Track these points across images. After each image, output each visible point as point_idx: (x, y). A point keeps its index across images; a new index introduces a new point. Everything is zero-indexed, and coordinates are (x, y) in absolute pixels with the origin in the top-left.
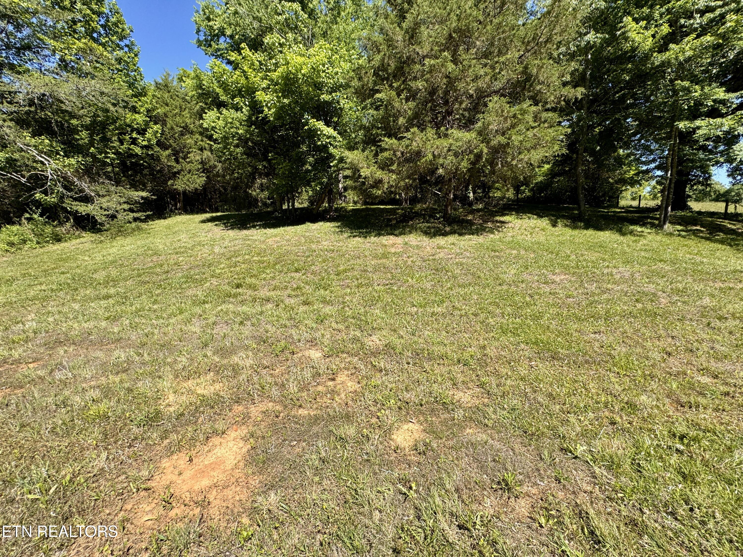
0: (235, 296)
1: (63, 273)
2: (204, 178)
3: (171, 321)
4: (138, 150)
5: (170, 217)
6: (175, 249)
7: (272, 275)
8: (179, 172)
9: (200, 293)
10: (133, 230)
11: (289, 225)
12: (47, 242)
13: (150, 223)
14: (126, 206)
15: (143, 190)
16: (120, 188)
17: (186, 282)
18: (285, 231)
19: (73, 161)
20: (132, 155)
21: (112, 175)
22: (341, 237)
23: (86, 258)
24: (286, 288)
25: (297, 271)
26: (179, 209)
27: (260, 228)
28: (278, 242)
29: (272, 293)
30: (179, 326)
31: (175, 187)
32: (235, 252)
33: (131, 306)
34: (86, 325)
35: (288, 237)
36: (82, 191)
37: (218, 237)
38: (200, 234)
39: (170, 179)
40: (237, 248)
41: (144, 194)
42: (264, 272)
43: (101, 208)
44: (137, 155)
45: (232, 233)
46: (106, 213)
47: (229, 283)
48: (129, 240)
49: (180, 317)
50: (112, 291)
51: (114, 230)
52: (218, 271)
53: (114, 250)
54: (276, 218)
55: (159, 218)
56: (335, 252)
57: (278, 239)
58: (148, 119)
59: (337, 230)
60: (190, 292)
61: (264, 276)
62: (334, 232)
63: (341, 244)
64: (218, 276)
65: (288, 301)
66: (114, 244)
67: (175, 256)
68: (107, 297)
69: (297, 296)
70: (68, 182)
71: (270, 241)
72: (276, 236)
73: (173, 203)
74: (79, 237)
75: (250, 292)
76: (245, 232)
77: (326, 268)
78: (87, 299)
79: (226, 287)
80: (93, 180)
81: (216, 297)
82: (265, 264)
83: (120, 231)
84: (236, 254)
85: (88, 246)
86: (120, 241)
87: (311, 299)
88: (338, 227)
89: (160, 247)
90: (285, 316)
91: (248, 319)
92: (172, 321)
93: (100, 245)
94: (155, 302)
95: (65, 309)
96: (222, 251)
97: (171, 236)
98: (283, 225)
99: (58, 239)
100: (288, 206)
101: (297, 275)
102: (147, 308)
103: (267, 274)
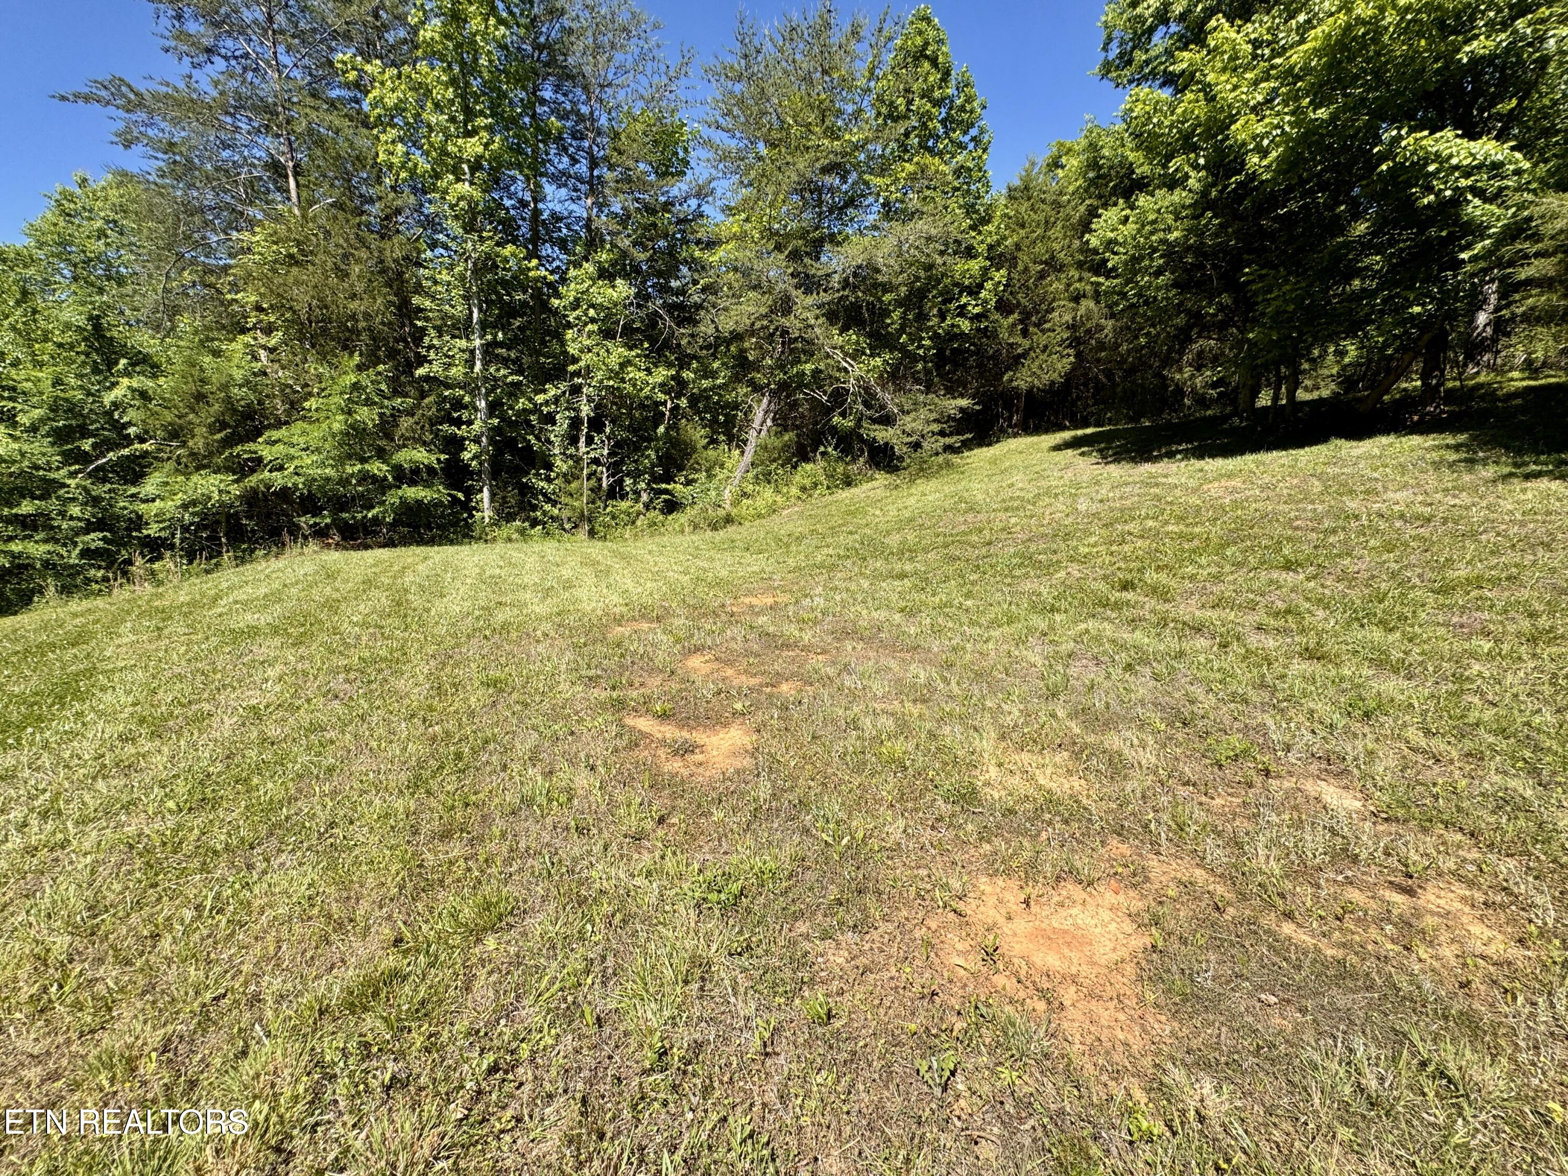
0: (1117, 606)
1: (851, 533)
2: (1072, 359)
3: (992, 633)
4: (965, 325)
5: (998, 441)
6: (1004, 501)
7: (1214, 570)
8: (1025, 355)
9: (1044, 591)
10: (940, 467)
11: (1270, 447)
12: (837, 486)
13: (966, 454)
14: (935, 427)
15: (962, 396)
16: (930, 396)
17: (1021, 565)
18: (1258, 464)
19: (878, 361)
20: (956, 335)
21: (921, 376)
22: (1467, 478)
23: (878, 512)
24: (1252, 607)
25: (1288, 566)
26: (1016, 425)
27: (1186, 458)
28: (1235, 490)
29: (1209, 613)
30: (1005, 647)
31: (1015, 384)
32: (1122, 511)
33: (934, 595)
34: (875, 614)
35: (1267, 479)
36: (883, 407)
37: (1085, 478)
38: (1048, 473)
39: (1007, 369)
40: (1128, 503)
41: (964, 402)
42: (1192, 562)
43: (904, 432)
44: (963, 334)
45: (1116, 471)
46: (909, 439)
47: (1105, 577)
48: (933, 484)
49: (1006, 629)
50: (908, 567)
51: (914, 469)
52: (1084, 550)
53: (912, 501)
54: (1234, 431)
55: (980, 445)
56: (1437, 522)
57: (1236, 483)
58: (988, 263)
59: (1452, 456)
60: (1028, 586)
61: (1190, 570)
62: (1437, 465)
63: (1465, 498)
64: (1084, 560)
65: (1254, 640)
66: (913, 490)
67: (1003, 515)
68: (902, 576)
69: (1286, 631)
70: (869, 394)
71: (1214, 489)
72: (1230, 476)
73: (1006, 414)
74: (872, 479)
75: (1151, 603)
76: (1147, 468)
77: (1396, 567)
78: (877, 576)
79: (1102, 586)
80: (899, 389)
81: (1076, 603)
82: (1196, 542)
83: (922, 470)
84: (1127, 515)
85: (880, 493)
86: (922, 486)
87: (1331, 646)
88: (1457, 448)
89: (980, 497)
90: (1244, 676)
91: (1144, 661)
92: (996, 633)
93: (895, 493)
94: (968, 595)
95: (853, 587)
96: (1095, 508)
97: (998, 478)
98: (1255, 449)
99: (848, 483)
100: (1276, 398)
101: (1289, 578)
102: (956, 602)
103: (1200, 566)
